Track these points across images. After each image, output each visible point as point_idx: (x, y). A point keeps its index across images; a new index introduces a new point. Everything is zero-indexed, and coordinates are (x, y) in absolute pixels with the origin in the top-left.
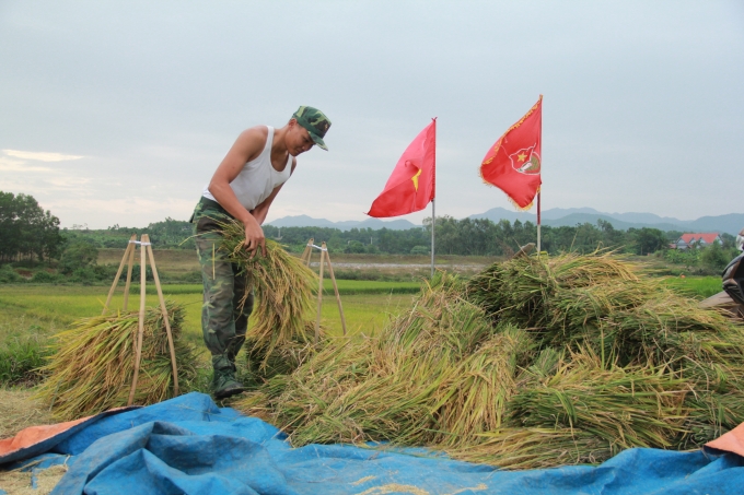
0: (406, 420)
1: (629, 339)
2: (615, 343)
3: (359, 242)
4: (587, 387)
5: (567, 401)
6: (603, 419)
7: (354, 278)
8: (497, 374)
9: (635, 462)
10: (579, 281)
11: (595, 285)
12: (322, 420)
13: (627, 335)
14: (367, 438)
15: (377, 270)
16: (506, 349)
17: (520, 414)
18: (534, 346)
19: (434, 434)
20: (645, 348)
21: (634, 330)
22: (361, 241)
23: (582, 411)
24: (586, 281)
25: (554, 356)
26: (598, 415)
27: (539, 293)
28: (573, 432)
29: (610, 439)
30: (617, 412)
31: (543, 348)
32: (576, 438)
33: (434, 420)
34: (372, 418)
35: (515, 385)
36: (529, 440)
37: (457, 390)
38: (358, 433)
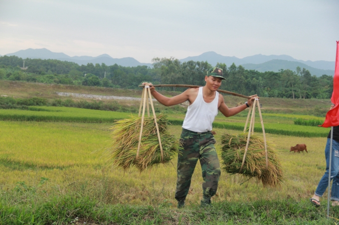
3: (94, 76)
7: (98, 108)
15: (116, 102)
22: (96, 74)
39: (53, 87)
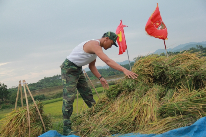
0: (124, 125)
1: (197, 80)
2: (192, 82)
4: (184, 100)
5: (178, 106)
6: (192, 110)
8: (152, 102)
9: (205, 122)
10: (177, 64)
11: (183, 64)
12: (95, 130)
13: (196, 78)
14: (111, 134)
16: (154, 93)
17: (162, 114)
18: (165, 90)
19: (135, 127)
20: (203, 81)
21: (198, 76)
23: (184, 108)
24: (179, 63)
25: (172, 91)
26: (190, 109)
27: (163, 71)
28: (182, 116)
29: (196, 116)
30: (197, 106)
31: (168, 89)
32: (184, 118)
33: (134, 123)
34: (112, 126)
35: (160, 104)
36: (167, 122)
37: (140, 111)
38: (108, 132)
39: (95, 80)
